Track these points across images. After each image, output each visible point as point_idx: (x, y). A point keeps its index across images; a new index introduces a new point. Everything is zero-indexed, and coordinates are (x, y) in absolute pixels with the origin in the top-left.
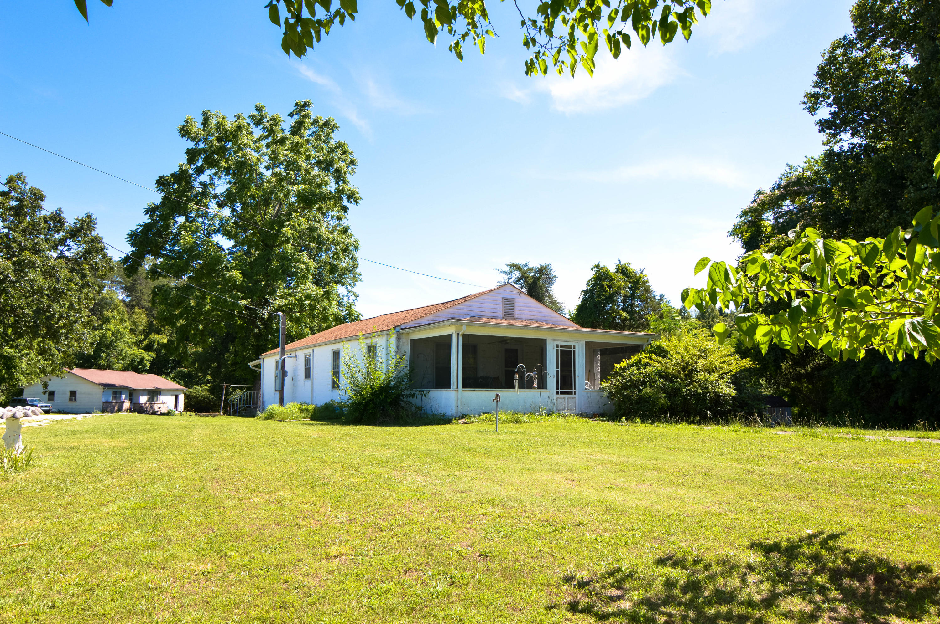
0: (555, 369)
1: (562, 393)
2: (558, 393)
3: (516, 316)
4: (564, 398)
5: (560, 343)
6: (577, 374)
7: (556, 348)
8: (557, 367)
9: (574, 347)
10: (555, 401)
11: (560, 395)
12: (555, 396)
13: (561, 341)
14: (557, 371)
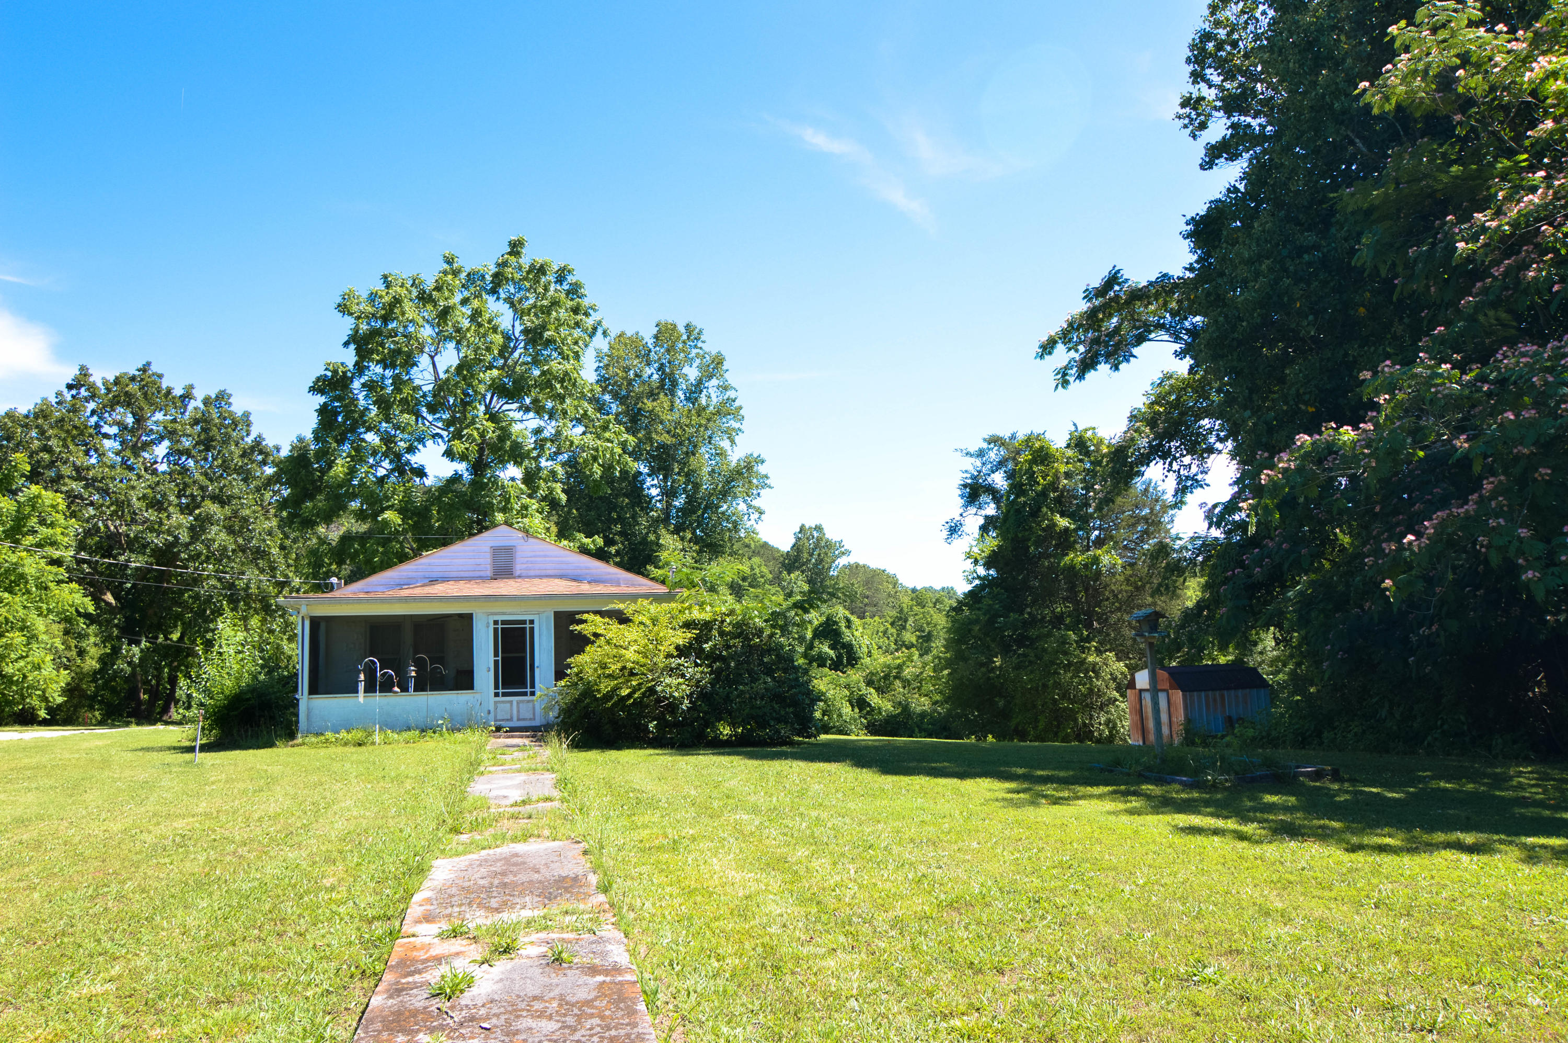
0: (492, 659)
1: (504, 695)
2: (497, 695)
3: (518, 573)
4: (511, 702)
5: (500, 618)
6: (536, 664)
7: (492, 626)
8: (496, 655)
9: (532, 622)
10: (492, 708)
11: (501, 699)
12: (493, 699)
13: (504, 614)
14: (496, 662)
